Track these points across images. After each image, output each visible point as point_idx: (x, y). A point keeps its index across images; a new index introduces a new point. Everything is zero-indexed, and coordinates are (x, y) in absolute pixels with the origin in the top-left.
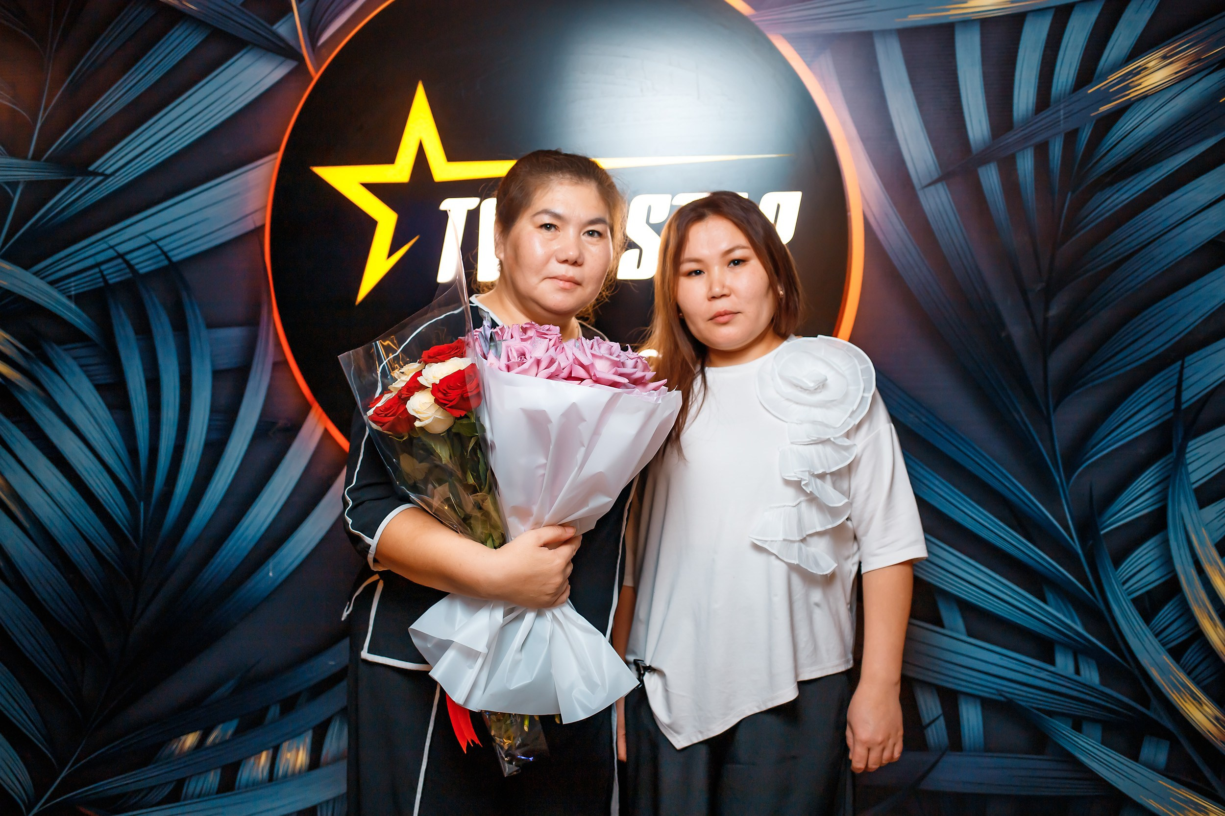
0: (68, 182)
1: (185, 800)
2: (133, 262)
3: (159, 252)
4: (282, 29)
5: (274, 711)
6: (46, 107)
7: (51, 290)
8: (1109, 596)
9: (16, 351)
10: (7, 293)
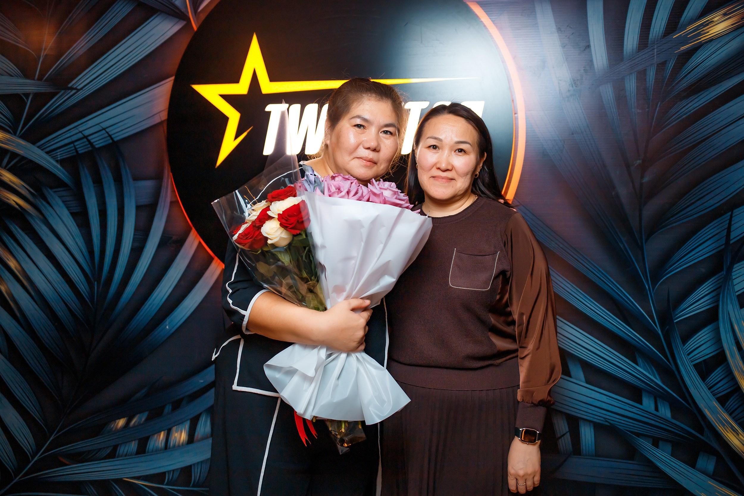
1: (118, 457)
2: (92, 141)
3: (107, 135)
4: (177, 1)
5: (168, 408)
6: (45, 49)
7: (47, 157)
8: (678, 361)
9: (27, 192)
10: (23, 158)
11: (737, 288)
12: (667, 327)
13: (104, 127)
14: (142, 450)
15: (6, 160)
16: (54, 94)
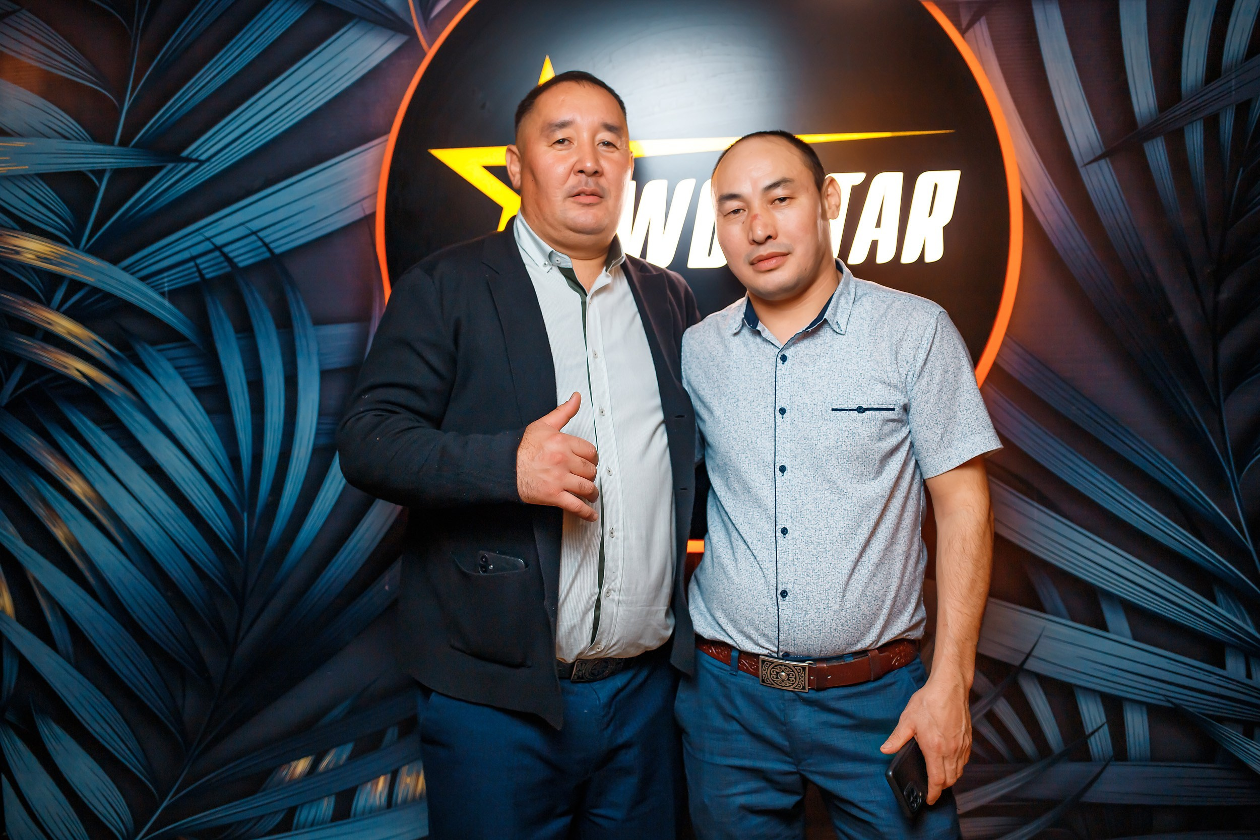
0: (159, 169)
1: (296, 829)
2: (231, 255)
3: (260, 243)
5: (392, 733)
6: (134, 89)
7: (142, 287)
9: (105, 353)
10: (95, 290)
13: (254, 229)
14: (343, 813)
15: (59, 295)
16: (154, 171)
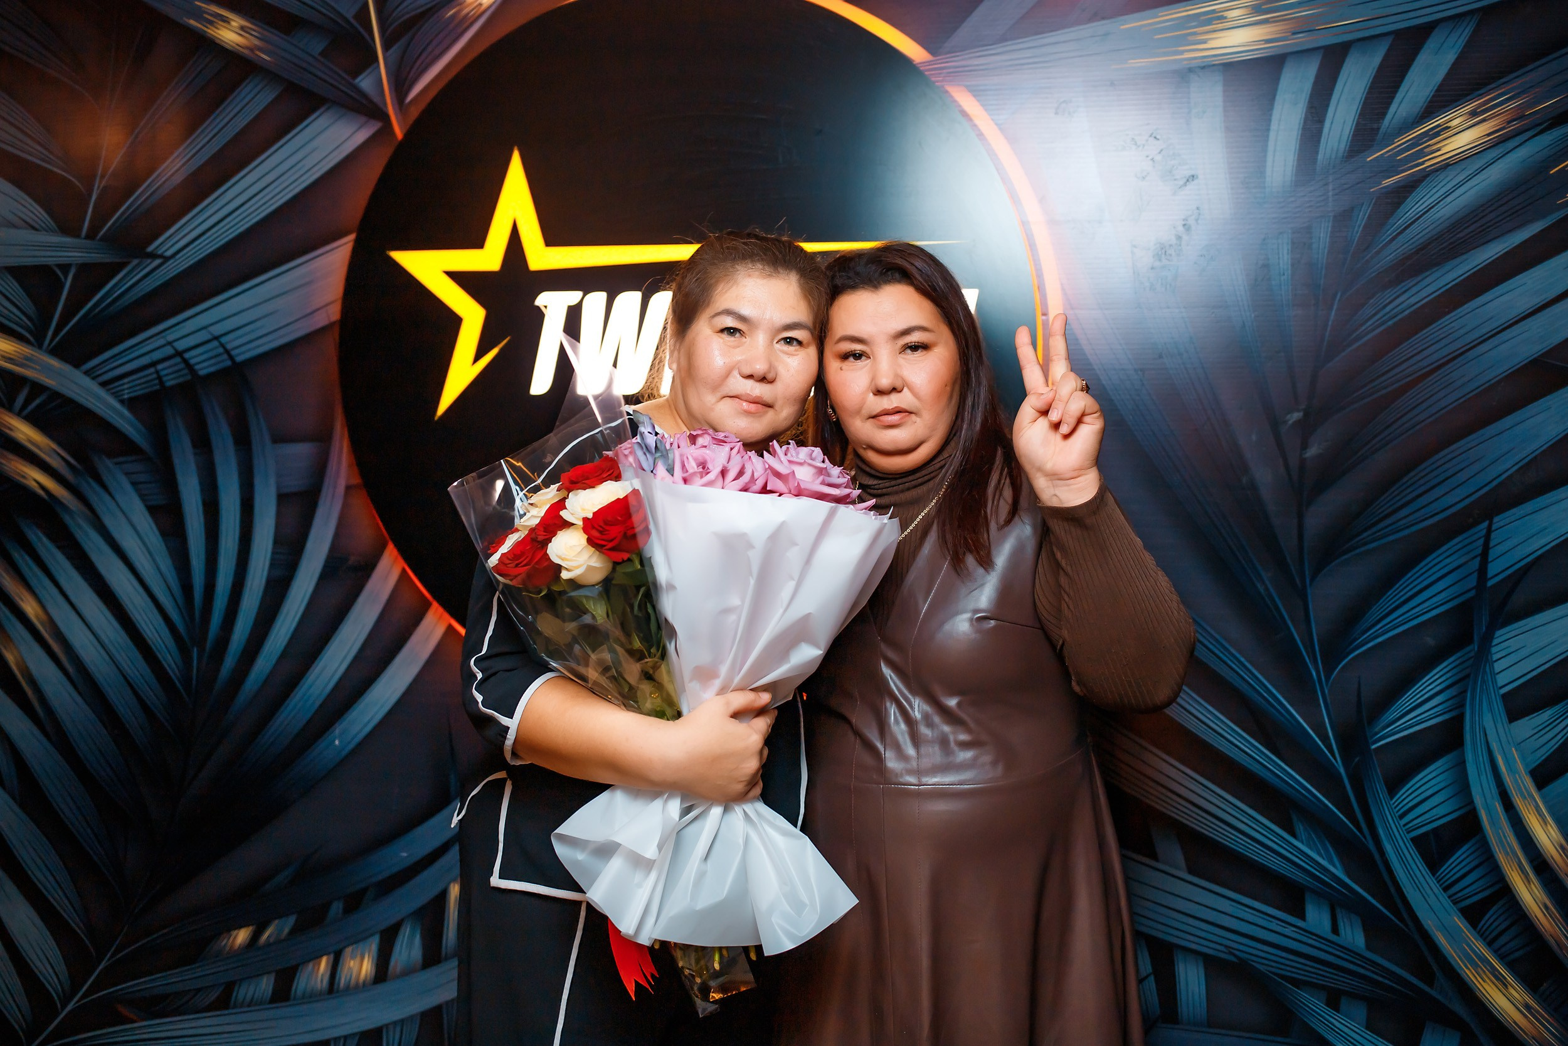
0: (124, 265)
1: (233, 1008)
2: (192, 362)
3: (221, 350)
4: (365, 83)
5: (337, 907)
6: (103, 177)
7: (101, 392)
8: (1381, 831)
9: (63, 463)
10: (56, 395)
11: (1501, 680)
12: (1357, 759)
13: (217, 333)
14: (282, 994)
15: (21, 399)
16: (121, 266)
